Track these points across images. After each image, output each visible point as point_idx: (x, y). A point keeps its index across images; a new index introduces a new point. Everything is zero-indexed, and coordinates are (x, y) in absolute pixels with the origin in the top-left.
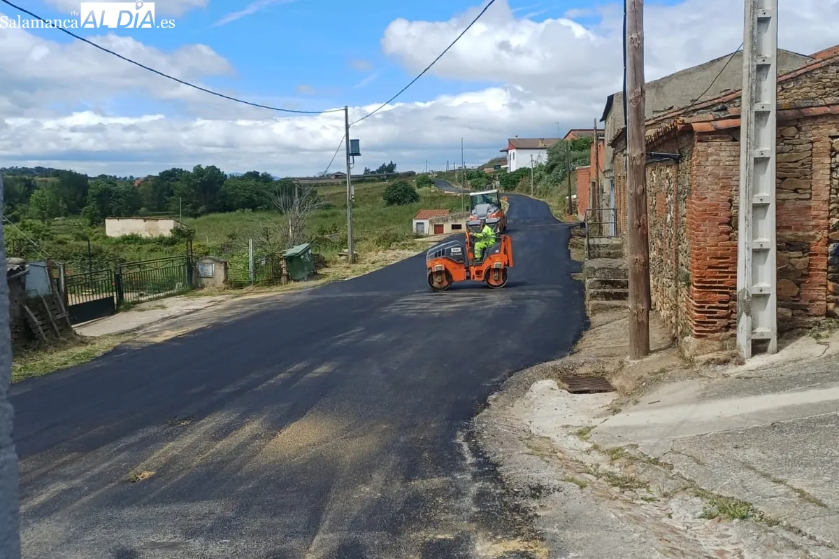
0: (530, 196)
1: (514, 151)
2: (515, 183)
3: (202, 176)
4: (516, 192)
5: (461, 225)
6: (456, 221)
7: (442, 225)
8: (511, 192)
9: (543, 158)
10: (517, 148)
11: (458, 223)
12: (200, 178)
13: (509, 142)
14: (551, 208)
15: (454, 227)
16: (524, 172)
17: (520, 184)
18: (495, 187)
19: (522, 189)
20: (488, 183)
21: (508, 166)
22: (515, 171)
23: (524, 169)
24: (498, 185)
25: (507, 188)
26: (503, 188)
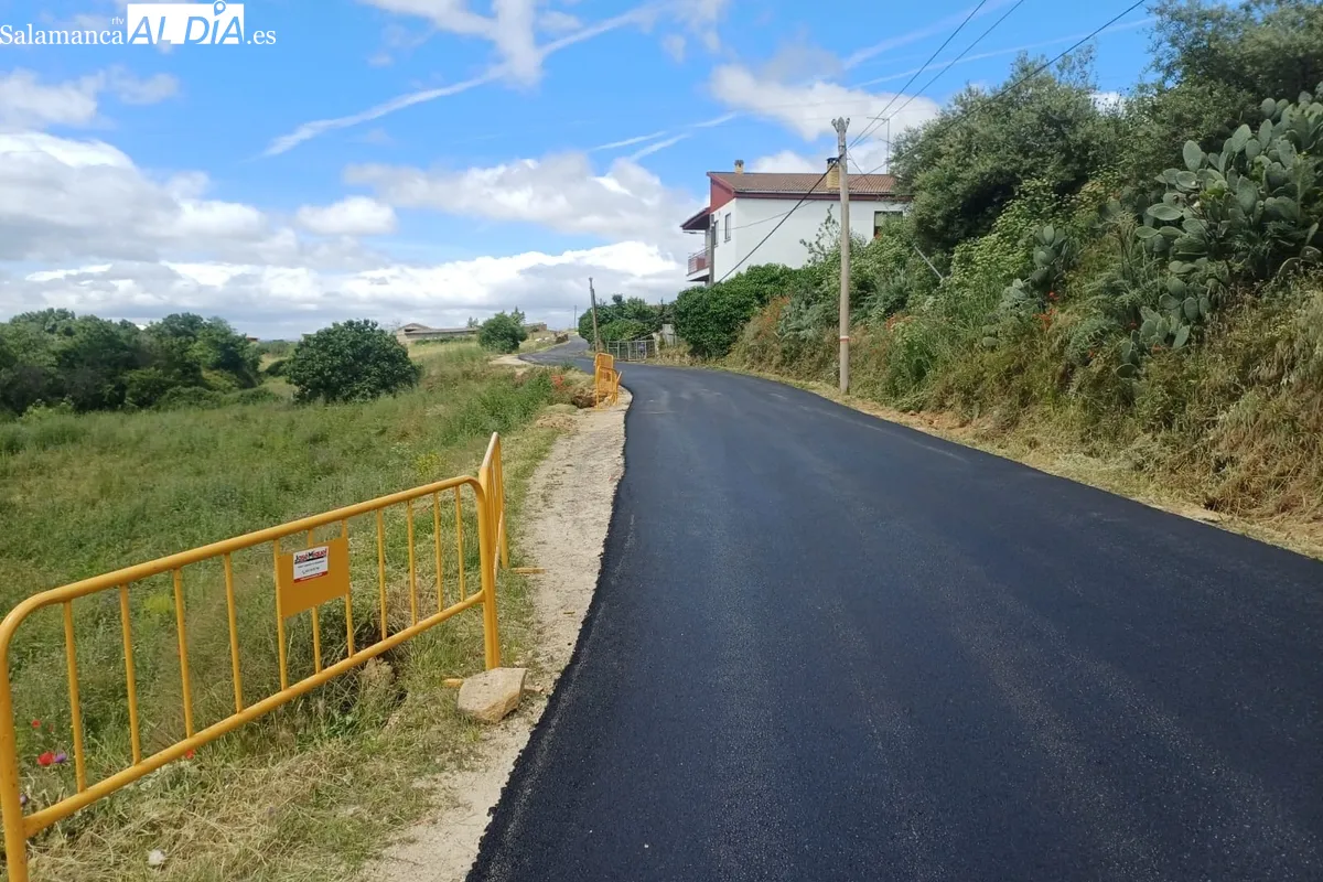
1: (732, 206)
2: (730, 324)
4: (734, 364)
8: (714, 366)
10: (741, 195)
13: (714, 181)
16: (765, 284)
17: (750, 329)
18: (662, 344)
19: (764, 348)
20: (641, 333)
21: (706, 272)
22: (733, 282)
23: (769, 268)
24: (669, 340)
25: (698, 349)
26: (685, 347)
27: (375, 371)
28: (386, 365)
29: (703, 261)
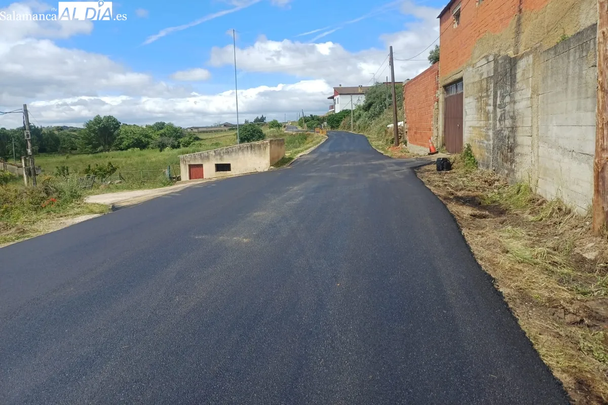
0: (350, 132)
1: (339, 96)
2: (338, 122)
3: (99, 124)
4: (340, 130)
5: (229, 165)
6: (221, 159)
7: (201, 166)
8: (335, 130)
9: (361, 100)
10: (340, 94)
11: (225, 162)
12: (98, 125)
13: (335, 90)
14: (369, 140)
15: (221, 168)
16: (346, 113)
17: (342, 123)
18: (324, 127)
19: (345, 126)
20: (319, 124)
21: (333, 110)
22: (339, 113)
23: (346, 110)
24: (326, 125)
25: (332, 127)
26: (330, 127)
27: (257, 135)
28: (259, 134)
29: (332, 107)
